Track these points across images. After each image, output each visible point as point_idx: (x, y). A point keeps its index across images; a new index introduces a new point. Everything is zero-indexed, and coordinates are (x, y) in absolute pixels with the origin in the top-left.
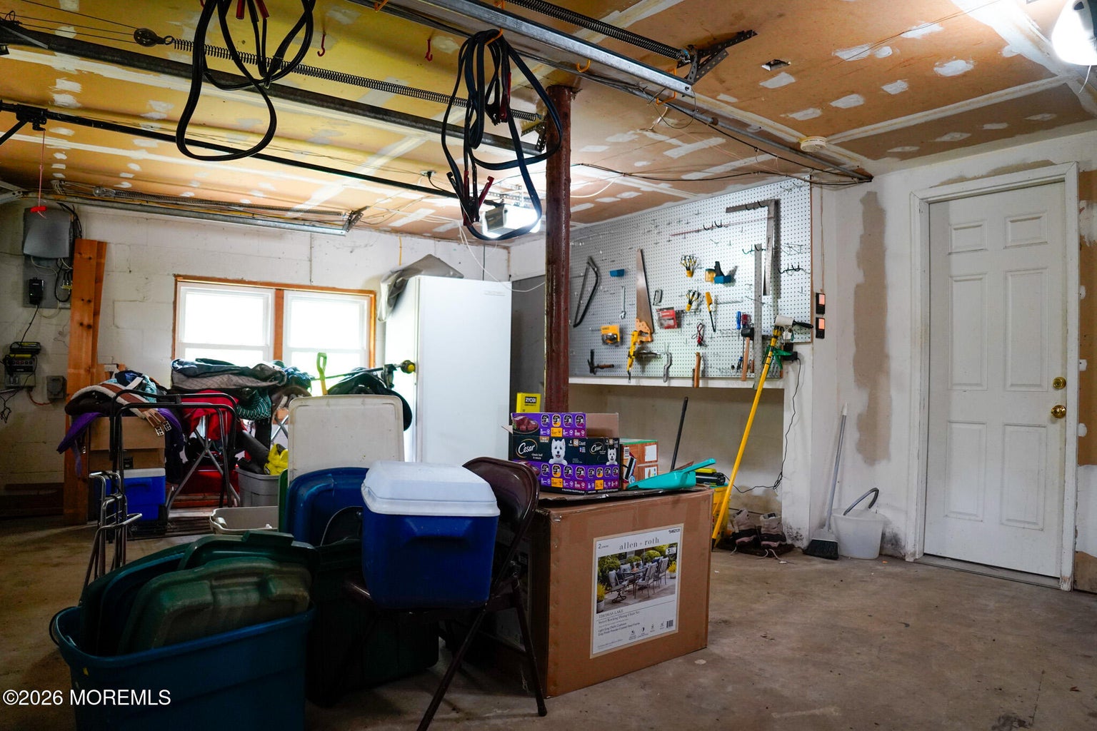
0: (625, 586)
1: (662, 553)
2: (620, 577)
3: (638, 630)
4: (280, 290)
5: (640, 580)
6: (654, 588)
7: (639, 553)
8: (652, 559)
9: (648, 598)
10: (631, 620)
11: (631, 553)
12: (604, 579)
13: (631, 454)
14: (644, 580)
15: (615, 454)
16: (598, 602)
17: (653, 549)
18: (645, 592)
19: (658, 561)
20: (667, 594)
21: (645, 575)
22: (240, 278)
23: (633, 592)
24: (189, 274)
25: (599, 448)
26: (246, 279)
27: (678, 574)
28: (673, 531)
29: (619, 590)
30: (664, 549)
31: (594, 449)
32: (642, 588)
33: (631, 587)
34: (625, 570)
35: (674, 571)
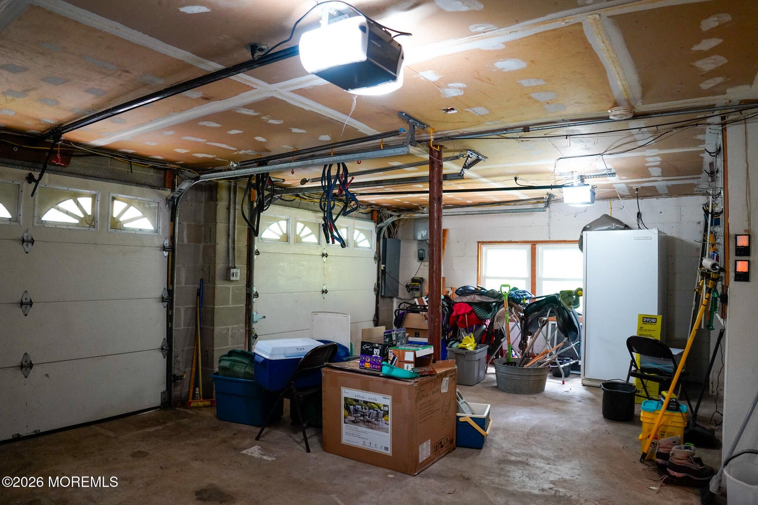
0: (358, 416)
1: (379, 408)
2: (356, 411)
3: (367, 443)
4: (534, 244)
5: (367, 417)
6: (375, 424)
7: (366, 402)
8: (373, 409)
9: (372, 428)
10: (363, 435)
11: (361, 401)
12: (347, 408)
13: (393, 354)
14: (369, 417)
15: (379, 352)
16: (344, 418)
17: (374, 403)
18: (370, 424)
19: (377, 411)
20: (383, 431)
21: (370, 415)
22: (510, 240)
23: (364, 422)
24: (484, 240)
25: (369, 347)
26: (513, 240)
27: (390, 422)
28: (385, 398)
29: (355, 417)
30: (380, 406)
31: (365, 347)
32: (368, 421)
33: (362, 418)
34: (358, 408)
35: (388, 420)
